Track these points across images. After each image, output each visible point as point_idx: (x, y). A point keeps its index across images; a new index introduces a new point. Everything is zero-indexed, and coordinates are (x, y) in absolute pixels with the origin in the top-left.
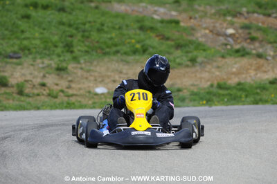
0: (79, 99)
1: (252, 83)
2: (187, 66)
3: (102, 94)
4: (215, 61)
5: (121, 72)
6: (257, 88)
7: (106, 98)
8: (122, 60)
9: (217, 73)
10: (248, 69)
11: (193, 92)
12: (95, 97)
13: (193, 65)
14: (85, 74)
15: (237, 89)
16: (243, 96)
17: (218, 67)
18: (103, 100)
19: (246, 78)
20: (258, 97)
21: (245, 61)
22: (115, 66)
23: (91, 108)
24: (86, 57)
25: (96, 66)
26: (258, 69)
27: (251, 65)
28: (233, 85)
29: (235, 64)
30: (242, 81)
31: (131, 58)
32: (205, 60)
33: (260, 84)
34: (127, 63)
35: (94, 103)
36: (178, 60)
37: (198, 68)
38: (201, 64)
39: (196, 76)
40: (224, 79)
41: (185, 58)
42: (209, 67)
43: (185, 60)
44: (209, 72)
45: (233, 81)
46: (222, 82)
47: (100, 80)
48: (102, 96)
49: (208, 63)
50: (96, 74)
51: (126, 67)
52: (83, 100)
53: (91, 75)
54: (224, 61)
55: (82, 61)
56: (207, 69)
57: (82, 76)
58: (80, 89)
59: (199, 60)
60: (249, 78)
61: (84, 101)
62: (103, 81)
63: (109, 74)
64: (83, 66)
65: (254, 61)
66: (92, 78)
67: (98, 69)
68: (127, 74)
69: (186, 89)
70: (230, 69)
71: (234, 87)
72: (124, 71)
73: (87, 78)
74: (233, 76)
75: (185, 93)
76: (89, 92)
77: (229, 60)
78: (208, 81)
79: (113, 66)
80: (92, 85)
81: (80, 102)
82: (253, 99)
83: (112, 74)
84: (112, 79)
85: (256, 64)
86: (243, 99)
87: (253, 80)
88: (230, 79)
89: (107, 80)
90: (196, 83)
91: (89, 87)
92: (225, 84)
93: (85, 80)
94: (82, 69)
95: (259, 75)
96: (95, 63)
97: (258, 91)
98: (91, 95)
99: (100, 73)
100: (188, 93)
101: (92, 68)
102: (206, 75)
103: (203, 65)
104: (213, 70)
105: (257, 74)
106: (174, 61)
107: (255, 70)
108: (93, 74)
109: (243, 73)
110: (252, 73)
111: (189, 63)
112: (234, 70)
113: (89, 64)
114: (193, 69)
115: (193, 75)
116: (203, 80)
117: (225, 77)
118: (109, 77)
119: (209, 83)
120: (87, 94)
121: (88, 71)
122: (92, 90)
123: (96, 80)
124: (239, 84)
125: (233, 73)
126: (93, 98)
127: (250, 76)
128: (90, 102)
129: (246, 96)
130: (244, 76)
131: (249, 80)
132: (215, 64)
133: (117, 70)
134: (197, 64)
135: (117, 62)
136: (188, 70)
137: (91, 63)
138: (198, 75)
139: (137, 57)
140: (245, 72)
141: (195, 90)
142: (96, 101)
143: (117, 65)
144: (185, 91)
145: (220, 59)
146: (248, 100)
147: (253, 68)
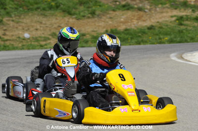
0: (12, 43)
1: (135, 29)
2: (89, 18)
3: (29, 39)
4: (108, 14)
5: (41, 23)
6: (139, 32)
7: (31, 41)
8: (42, 15)
9: (110, 22)
10: (132, 19)
11: (93, 36)
12: (24, 41)
13: (93, 17)
14: (16, 25)
15: (125, 34)
16: (129, 39)
17: (111, 18)
18: (29, 43)
19: (131, 25)
20: (140, 39)
21: (129, 13)
22: (37, 18)
23: (21, 49)
24: (16, 13)
25: (23, 19)
26: (139, 19)
27: (134, 16)
28: (122, 31)
29: (123, 15)
30: (128, 28)
31: (48, 13)
32: (101, 13)
33: (141, 29)
34: (45, 16)
35: (23, 45)
36: (82, 14)
37: (96, 19)
38: (98, 16)
39: (95, 25)
40: (115, 26)
41: (86, 12)
42: (104, 18)
43: (87, 13)
44: (104, 21)
45: (122, 28)
46: (114, 29)
47: (26, 29)
48: (29, 41)
49: (104, 15)
50: (23, 25)
51: (45, 19)
52: (14, 44)
53: (20, 26)
54: (115, 13)
55: (13, 16)
56: (103, 20)
57: (13, 26)
58: (12, 36)
59: (97, 13)
60: (133, 26)
61: (16, 44)
62: (29, 29)
63: (33, 24)
64: (14, 19)
65: (136, 13)
66: (20, 28)
67: (24, 21)
68: (45, 24)
69: (88, 34)
70: (119, 19)
71: (123, 32)
72: (44, 22)
73: (17, 28)
74: (121, 24)
75: (88, 37)
76: (19, 38)
77: (118, 13)
78: (104, 27)
79: (36, 19)
80: (20, 32)
81: (13, 45)
82: (136, 41)
83: (35, 24)
84: (36, 28)
85: (138, 15)
86: (129, 41)
87: (136, 27)
88: (119, 26)
89: (32, 29)
90: (95, 30)
91: (19, 34)
92: (116, 30)
93: (15, 29)
94: (13, 21)
95: (140, 23)
96: (22, 17)
97: (140, 34)
98: (21, 40)
99: (26, 24)
100: (90, 37)
101: (20, 20)
102: (102, 24)
103: (100, 16)
104: (107, 20)
105: (138, 23)
106: (79, 14)
107: (137, 20)
108: (21, 24)
109: (128, 22)
110: (135, 22)
111: (90, 15)
112: (122, 20)
113: (18, 17)
114: (93, 20)
115: (93, 24)
116: (100, 28)
117: (116, 25)
118: (33, 26)
119: (105, 29)
120: (18, 39)
121: (17, 23)
122: (21, 36)
123: (23, 29)
124: (126, 30)
125: (121, 22)
126: (22, 42)
127: (134, 24)
128: (20, 45)
129: (132, 38)
130: (129, 24)
131: (133, 27)
132: (108, 16)
133: (38, 22)
134: (96, 16)
135: (38, 15)
136: (89, 20)
137: (20, 16)
138: (97, 24)
139: (52, 12)
140: (130, 21)
141: (95, 35)
142: (24, 44)
143: (38, 18)
144: (88, 35)
145: (112, 12)
146: (133, 41)
147: (136, 18)
